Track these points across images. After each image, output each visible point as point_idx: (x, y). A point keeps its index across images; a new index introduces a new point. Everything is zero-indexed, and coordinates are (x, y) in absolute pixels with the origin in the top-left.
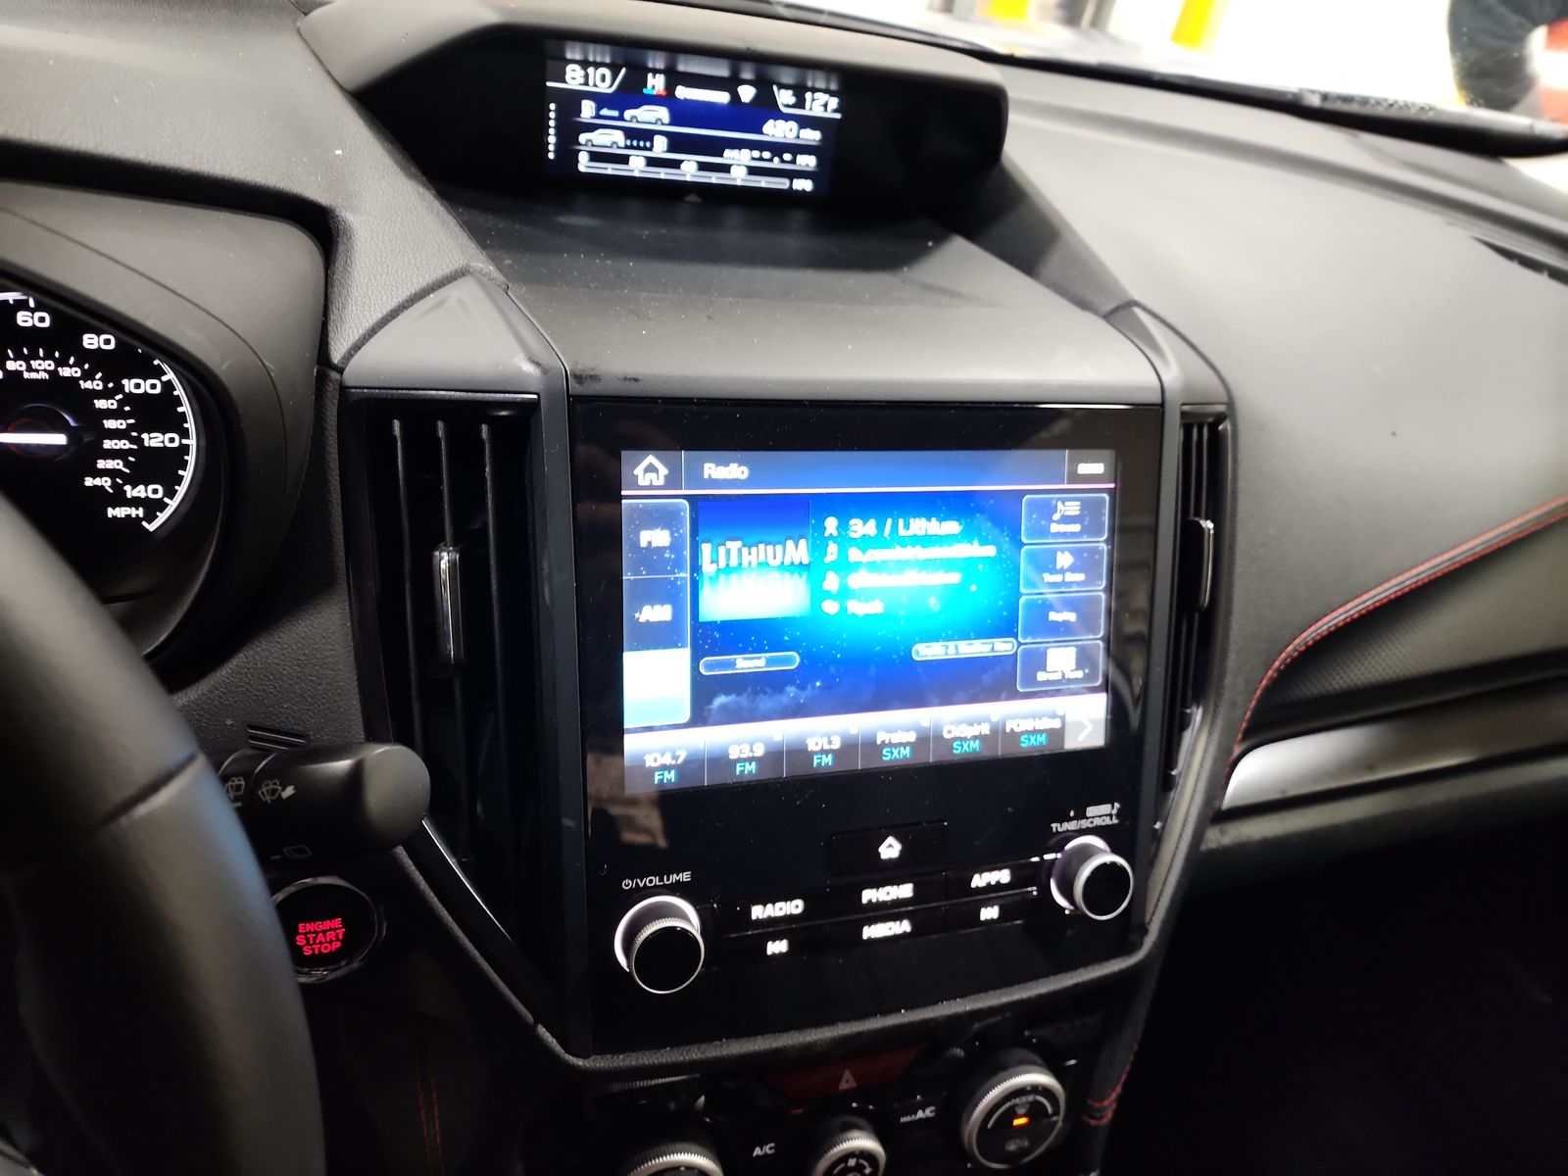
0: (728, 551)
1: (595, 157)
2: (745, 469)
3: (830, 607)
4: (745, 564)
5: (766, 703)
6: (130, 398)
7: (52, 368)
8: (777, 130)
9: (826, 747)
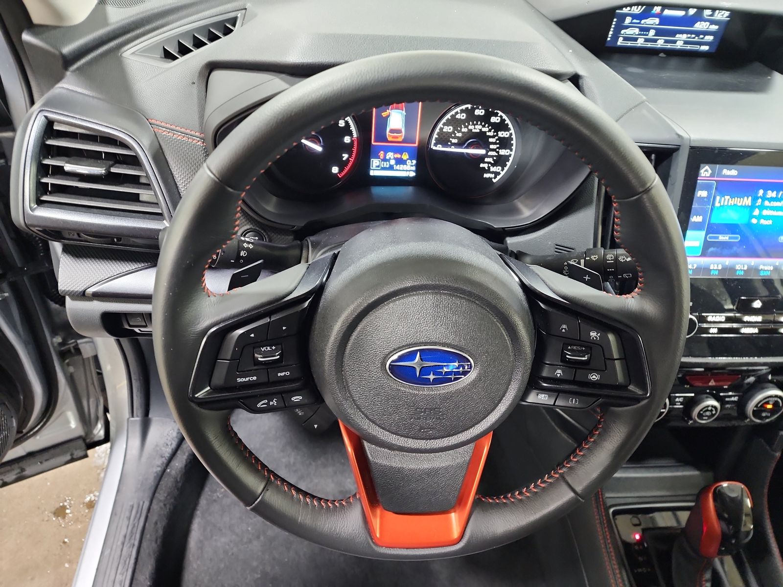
0: (725, 199)
1: (625, 39)
2: (736, 171)
3: (754, 221)
4: (729, 204)
5: (726, 251)
6: (500, 138)
7: (480, 128)
8: (699, 26)
9: (742, 268)
